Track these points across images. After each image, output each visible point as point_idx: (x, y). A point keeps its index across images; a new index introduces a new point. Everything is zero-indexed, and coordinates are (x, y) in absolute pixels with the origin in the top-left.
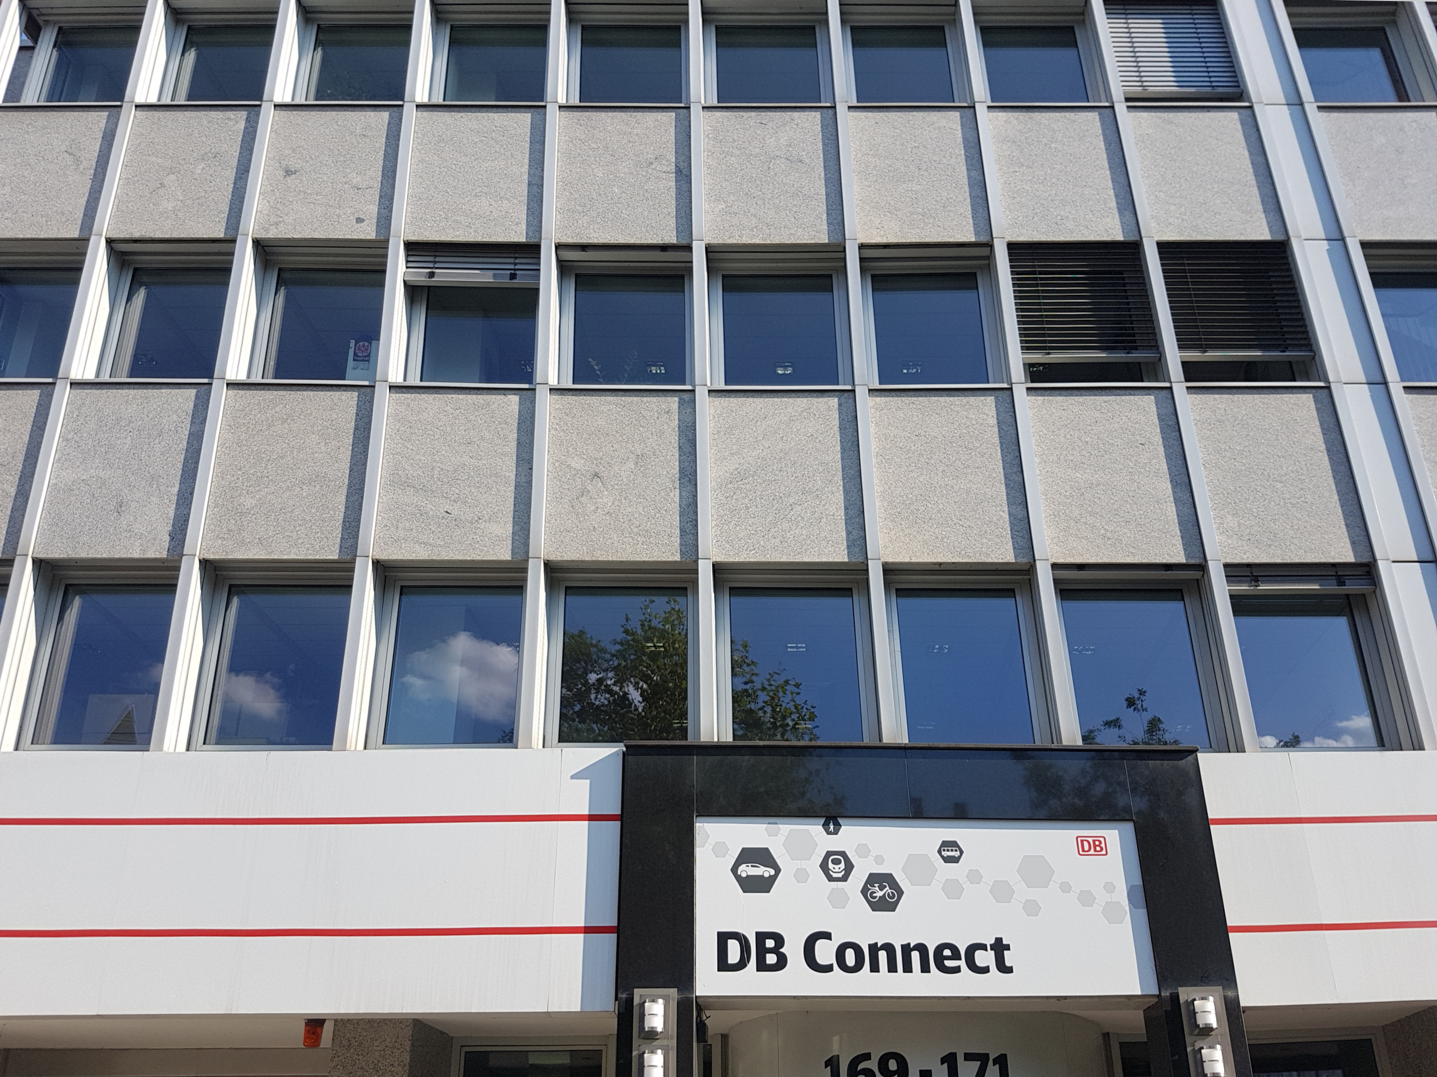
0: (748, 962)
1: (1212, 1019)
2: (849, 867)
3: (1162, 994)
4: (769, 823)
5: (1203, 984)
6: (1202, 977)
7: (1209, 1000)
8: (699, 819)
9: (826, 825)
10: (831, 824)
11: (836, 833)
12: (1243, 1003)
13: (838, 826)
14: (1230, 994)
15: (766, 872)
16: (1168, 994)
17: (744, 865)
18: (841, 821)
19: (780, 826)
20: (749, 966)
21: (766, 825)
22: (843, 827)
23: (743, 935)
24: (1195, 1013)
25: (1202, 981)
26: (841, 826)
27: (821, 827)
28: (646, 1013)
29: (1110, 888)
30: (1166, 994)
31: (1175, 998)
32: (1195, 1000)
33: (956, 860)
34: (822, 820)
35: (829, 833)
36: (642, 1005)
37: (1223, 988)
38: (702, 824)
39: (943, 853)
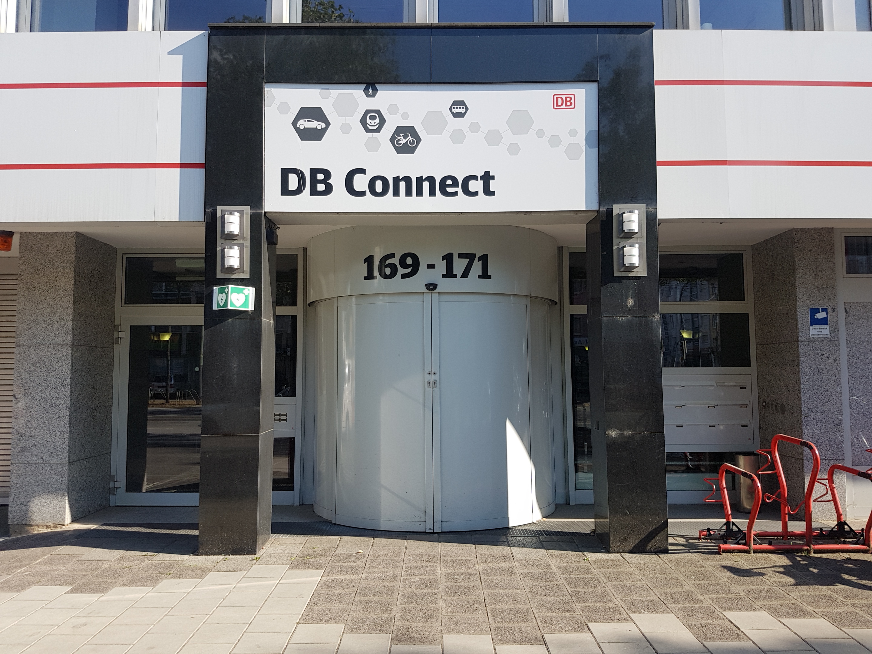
0: (304, 190)
1: (635, 227)
2: (382, 121)
3: (601, 209)
4: (322, 89)
5: (632, 202)
6: (633, 197)
7: (634, 212)
8: (267, 85)
9: (366, 90)
10: (371, 89)
11: (373, 95)
12: (660, 216)
13: (375, 90)
14: (651, 209)
15: (319, 125)
16: (605, 209)
17: (302, 120)
18: (378, 86)
19: (330, 90)
20: (304, 192)
21: (320, 90)
22: (379, 92)
23: (300, 170)
24: (623, 222)
25: (631, 200)
26: (377, 90)
27: (362, 91)
28: (226, 222)
29: (573, 133)
30: (603, 209)
31: (610, 212)
32: (624, 213)
33: (461, 115)
34: (364, 86)
35: (368, 96)
36: (223, 217)
37: (647, 206)
38: (270, 89)
39: (453, 110)
